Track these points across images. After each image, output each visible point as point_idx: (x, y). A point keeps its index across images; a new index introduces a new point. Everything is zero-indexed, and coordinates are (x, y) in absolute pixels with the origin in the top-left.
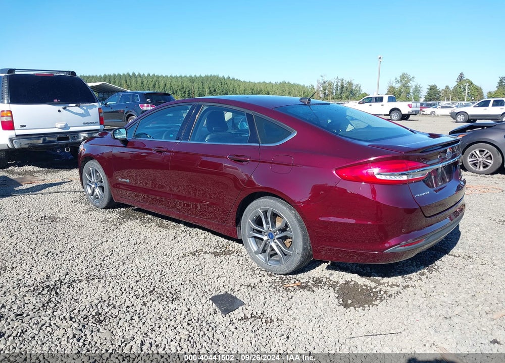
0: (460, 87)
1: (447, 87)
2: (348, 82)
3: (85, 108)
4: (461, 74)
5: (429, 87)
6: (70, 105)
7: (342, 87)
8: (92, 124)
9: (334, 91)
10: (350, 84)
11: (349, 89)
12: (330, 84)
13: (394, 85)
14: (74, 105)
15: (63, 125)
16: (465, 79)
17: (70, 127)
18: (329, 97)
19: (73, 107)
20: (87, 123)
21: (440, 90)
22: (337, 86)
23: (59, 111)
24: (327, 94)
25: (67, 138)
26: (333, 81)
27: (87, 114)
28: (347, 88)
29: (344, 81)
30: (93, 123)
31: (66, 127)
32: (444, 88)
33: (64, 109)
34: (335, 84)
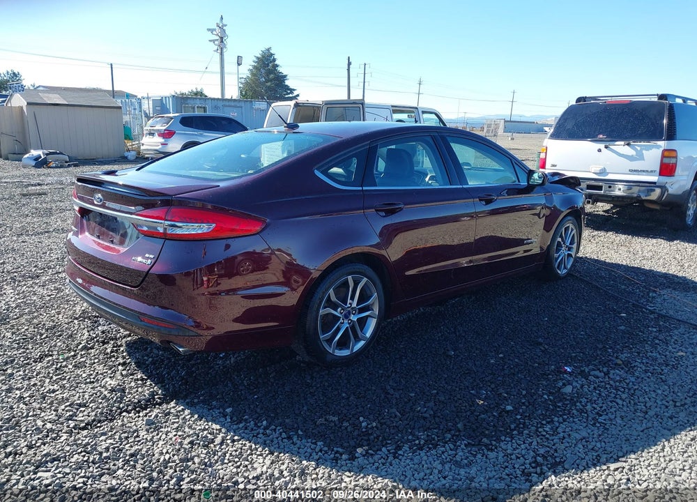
3: (639, 148)
6: (617, 143)
8: (644, 173)
14: (622, 143)
15: (598, 169)
17: (609, 173)
19: (620, 147)
20: (635, 171)
23: (600, 150)
25: (600, 188)
27: (640, 157)
30: (647, 171)
31: (603, 172)
33: (606, 147)
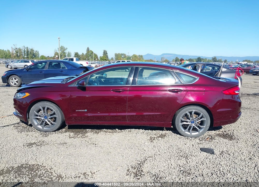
0: (88, 54)
1: (83, 54)
2: (31, 49)
4: (88, 48)
5: (75, 53)
7: (28, 52)
9: (23, 54)
10: (32, 50)
11: (32, 53)
12: (20, 49)
13: (57, 52)
16: (90, 50)
18: (20, 57)
21: (80, 55)
22: (25, 51)
24: (18, 55)
26: (21, 48)
28: (30, 52)
29: (28, 49)
32: (82, 54)
34: (23, 50)
